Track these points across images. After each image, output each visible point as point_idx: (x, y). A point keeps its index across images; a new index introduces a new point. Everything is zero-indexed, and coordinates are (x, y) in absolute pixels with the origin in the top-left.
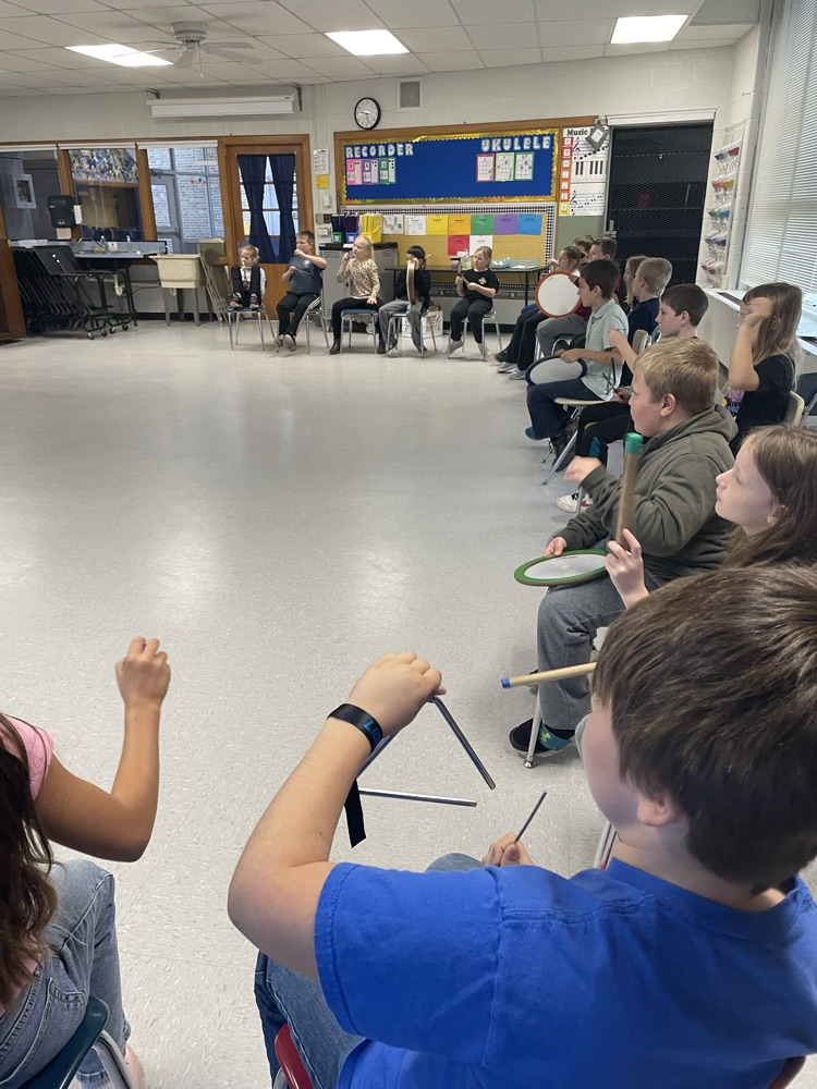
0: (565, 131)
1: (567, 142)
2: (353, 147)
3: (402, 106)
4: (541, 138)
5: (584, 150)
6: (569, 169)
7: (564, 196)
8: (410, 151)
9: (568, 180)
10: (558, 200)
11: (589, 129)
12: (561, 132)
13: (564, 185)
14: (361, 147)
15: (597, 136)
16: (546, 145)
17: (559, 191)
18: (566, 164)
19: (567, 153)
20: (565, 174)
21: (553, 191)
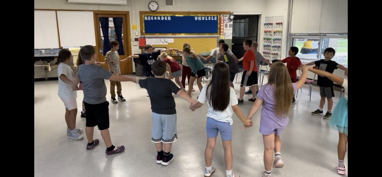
0: (221, 16)
1: (222, 18)
2: (147, 16)
3: (166, 5)
4: (214, 17)
5: (227, 21)
6: (223, 26)
7: (222, 33)
8: (169, 19)
9: (223, 29)
10: (220, 34)
11: (228, 15)
12: (220, 16)
13: (222, 30)
14: (151, 16)
15: (232, 17)
16: (215, 19)
17: (220, 32)
18: (222, 24)
19: (222, 22)
20: (222, 27)
21: (218, 32)
